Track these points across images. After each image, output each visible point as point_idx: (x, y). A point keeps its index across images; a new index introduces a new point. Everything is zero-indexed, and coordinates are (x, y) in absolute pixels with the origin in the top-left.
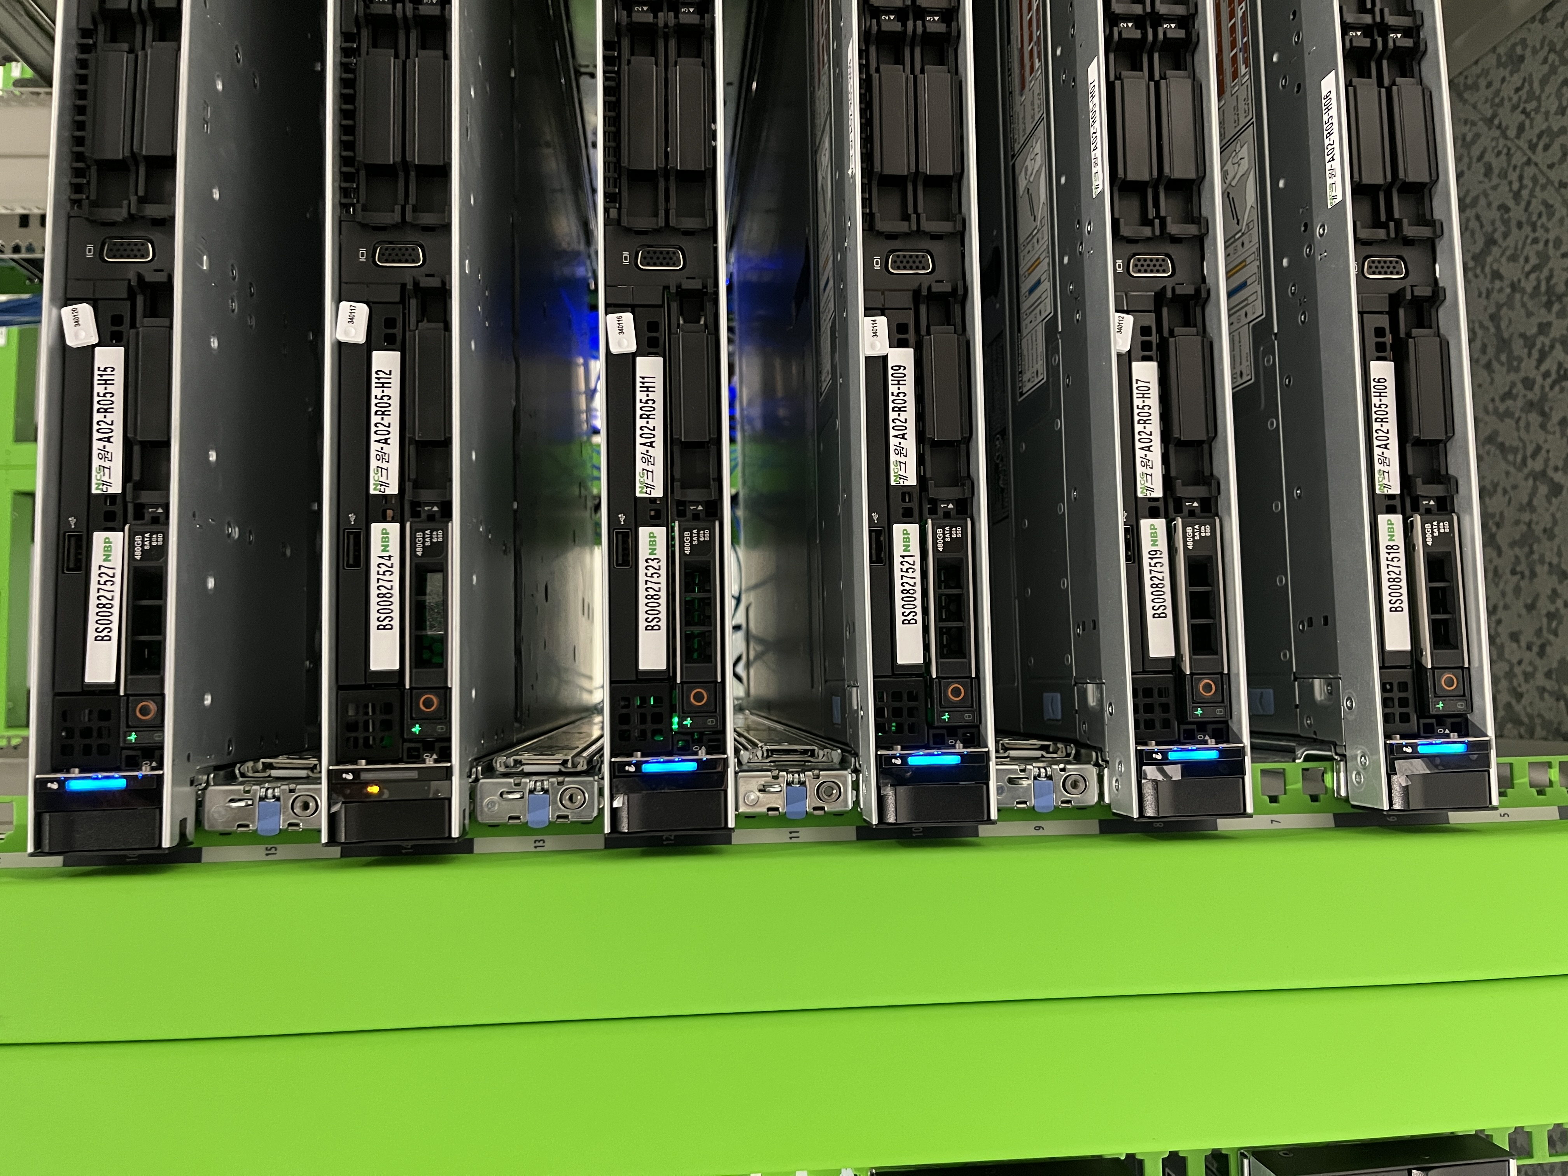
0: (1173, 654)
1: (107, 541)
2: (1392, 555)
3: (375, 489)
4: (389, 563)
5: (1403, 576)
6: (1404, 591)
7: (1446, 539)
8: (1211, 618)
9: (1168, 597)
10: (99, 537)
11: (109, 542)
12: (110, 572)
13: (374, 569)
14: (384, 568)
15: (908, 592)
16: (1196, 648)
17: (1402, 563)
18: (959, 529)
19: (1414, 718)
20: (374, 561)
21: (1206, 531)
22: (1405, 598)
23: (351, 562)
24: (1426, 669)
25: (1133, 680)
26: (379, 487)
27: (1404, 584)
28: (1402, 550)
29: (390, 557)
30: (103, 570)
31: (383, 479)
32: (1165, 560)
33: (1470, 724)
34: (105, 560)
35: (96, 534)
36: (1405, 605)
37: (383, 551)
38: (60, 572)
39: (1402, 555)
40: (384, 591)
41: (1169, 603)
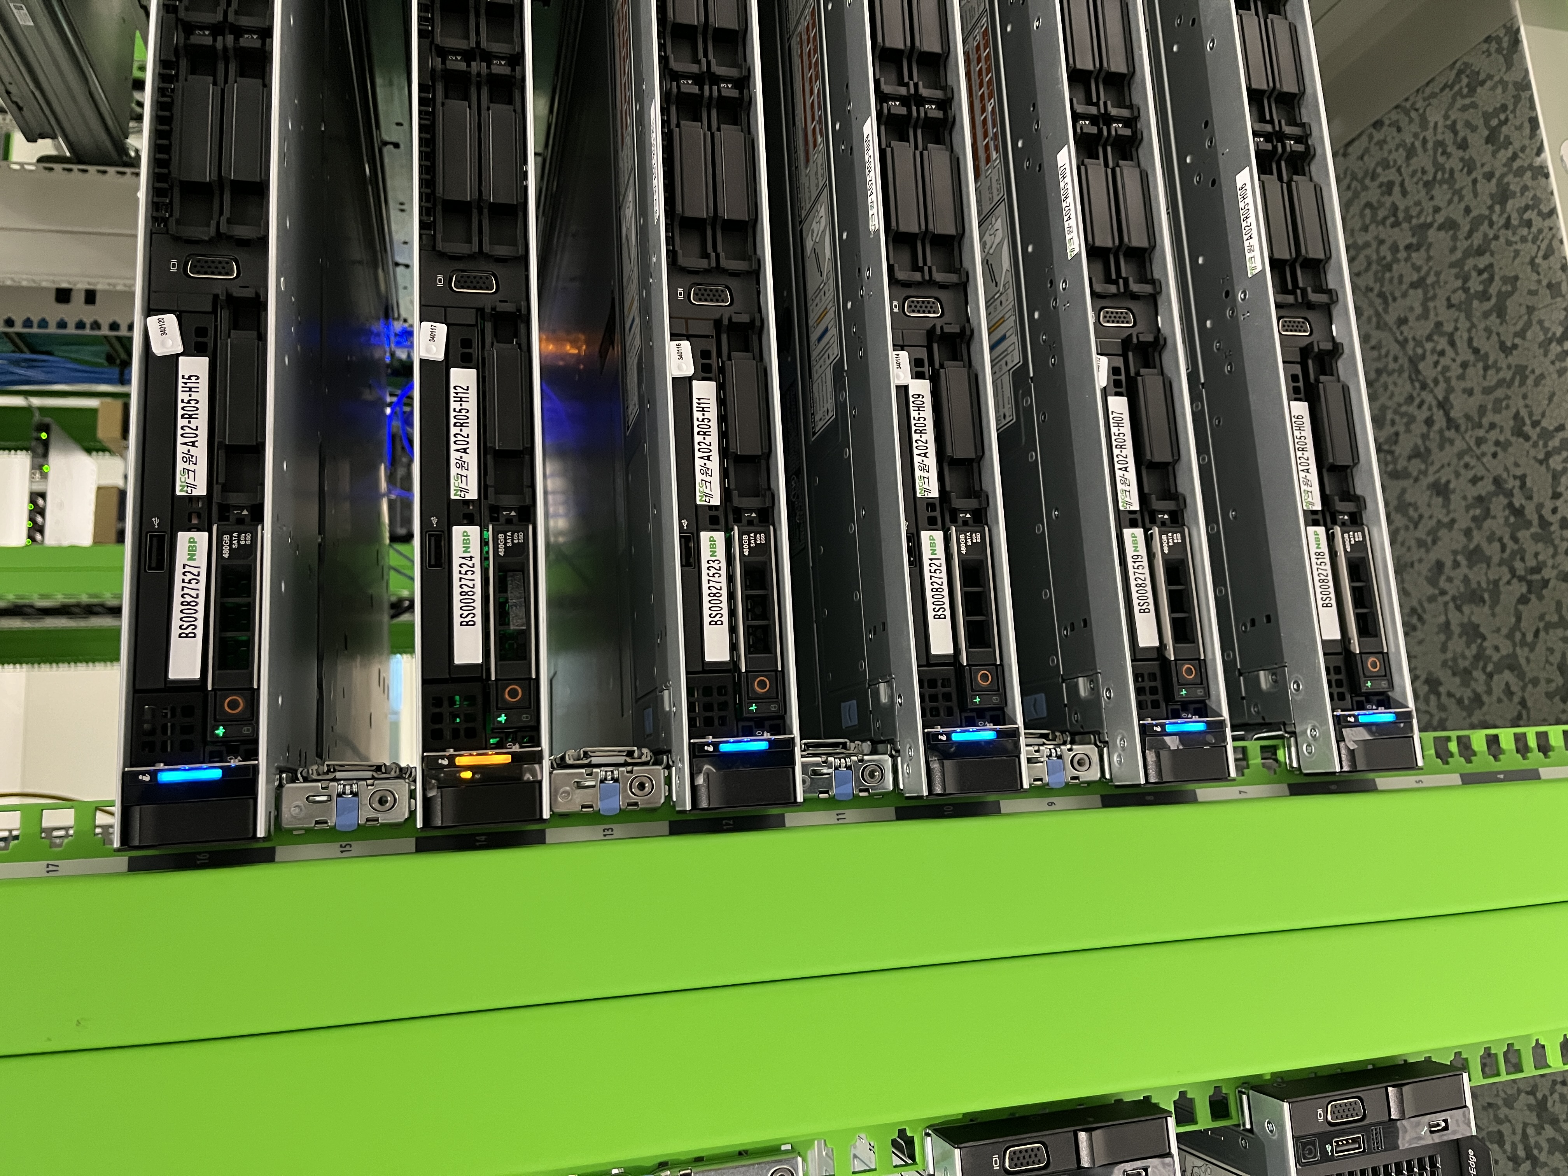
0: (1157, 644)
1: (192, 541)
2: (1320, 560)
3: (455, 495)
4: (470, 564)
5: (1330, 578)
6: (1332, 590)
7: (1360, 546)
8: (1184, 612)
9: (1150, 594)
10: (183, 537)
11: (194, 542)
12: (195, 571)
13: (456, 569)
14: (465, 568)
15: (937, 590)
16: (1177, 639)
17: (1328, 567)
18: (978, 535)
19: (1348, 697)
20: (456, 561)
21: (1178, 538)
22: (1333, 595)
23: (433, 562)
24: (1355, 654)
25: (1133, 667)
26: (459, 493)
27: (1331, 584)
28: (1327, 556)
29: (471, 557)
30: (187, 569)
31: (463, 485)
32: (1145, 563)
33: (1391, 701)
34: (189, 559)
35: (180, 534)
36: (1334, 602)
37: (464, 552)
38: (142, 571)
39: (1327, 560)
40: (466, 589)
41: (1151, 600)
